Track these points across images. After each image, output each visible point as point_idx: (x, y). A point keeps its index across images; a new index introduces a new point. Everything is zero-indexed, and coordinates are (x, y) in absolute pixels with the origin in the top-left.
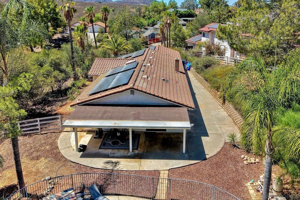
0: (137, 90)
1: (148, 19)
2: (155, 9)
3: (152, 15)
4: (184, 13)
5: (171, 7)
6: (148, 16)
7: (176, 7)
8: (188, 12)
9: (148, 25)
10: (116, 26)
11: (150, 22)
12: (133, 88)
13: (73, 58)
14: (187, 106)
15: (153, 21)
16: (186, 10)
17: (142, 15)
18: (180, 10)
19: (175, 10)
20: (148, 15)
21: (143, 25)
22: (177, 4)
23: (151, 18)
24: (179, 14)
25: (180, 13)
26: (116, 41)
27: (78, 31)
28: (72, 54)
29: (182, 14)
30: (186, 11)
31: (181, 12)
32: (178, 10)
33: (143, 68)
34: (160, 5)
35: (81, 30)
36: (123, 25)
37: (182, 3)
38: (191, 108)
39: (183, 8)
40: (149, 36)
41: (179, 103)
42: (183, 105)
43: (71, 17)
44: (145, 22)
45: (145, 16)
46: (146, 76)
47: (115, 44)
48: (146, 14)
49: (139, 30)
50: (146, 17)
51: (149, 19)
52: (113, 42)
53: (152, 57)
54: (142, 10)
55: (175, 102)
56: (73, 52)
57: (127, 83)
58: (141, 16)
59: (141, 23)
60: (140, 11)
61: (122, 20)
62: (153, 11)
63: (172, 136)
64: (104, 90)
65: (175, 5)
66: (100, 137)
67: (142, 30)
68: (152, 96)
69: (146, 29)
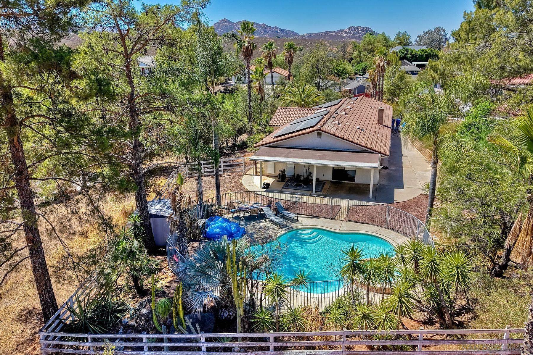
0: (325, 132)
1: (356, 64)
2: (370, 46)
3: (363, 56)
4: (418, 53)
5: (399, 44)
6: (357, 59)
7: (408, 44)
8: (426, 52)
9: (356, 74)
10: (304, 71)
11: (359, 68)
12: (320, 130)
13: (250, 107)
14: (380, 153)
15: (364, 66)
16: (425, 48)
17: (348, 57)
18: (412, 49)
19: (404, 48)
20: (356, 56)
21: (346, 74)
22: (409, 38)
23: (361, 61)
24: (411, 55)
25: (412, 53)
26: (303, 91)
27: (257, 74)
28: (249, 103)
29: (416, 56)
30: (423, 51)
31: (414, 52)
32: (409, 48)
33: (335, 115)
34: (378, 39)
35: (260, 74)
36: (315, 70)
37: (419, 36)
38: (385, 154)
39: (419, 45)
40: (355, 89)
41: (371, 149)
42: (375, 151)
43: (250, 55)
44: (351, 68)
45: (352, 59)
46: (337, 122)
47: (301, 95)
48: (354, 55)
49: (339, 80)
50: (353, 61)
51: (358, 63)
52: (299, 92)
53: (349, 107)
54: (348, 49)
55: (366, 147)
56: (250, 100)
57: (314, 125)
58: (345, 59)
59: (344, 69)
60: (344, 51)
61: (313, 62)
62: (366, 49)
63: (361, 186)
64: (289, 132)
65: (406, 39)
66: (283, 180)
67: (345, 81)
68: (341, 139)
69: (351, 79)
